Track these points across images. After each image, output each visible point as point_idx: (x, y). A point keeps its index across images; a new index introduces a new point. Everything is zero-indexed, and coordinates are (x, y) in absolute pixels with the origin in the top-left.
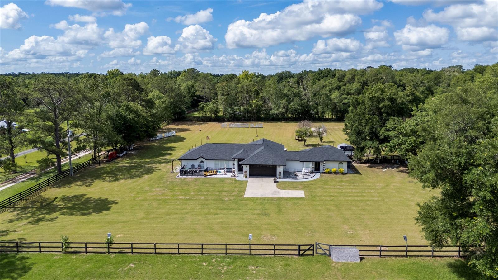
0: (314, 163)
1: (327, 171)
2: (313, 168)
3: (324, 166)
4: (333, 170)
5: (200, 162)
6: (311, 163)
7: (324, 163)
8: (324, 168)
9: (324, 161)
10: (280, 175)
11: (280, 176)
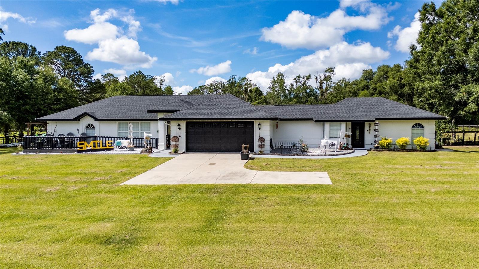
0: (350, 124)
1: (384, 142)
2: (347, 136)
3: (376, 130)
4: (400, 141)
5: (87, 127)
6: (343, 125)
7: (376, 125)
8: (376, 136)
9: (377, 119)
10: (261, 146)
11: (263, 149)
